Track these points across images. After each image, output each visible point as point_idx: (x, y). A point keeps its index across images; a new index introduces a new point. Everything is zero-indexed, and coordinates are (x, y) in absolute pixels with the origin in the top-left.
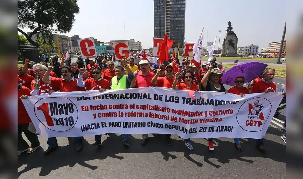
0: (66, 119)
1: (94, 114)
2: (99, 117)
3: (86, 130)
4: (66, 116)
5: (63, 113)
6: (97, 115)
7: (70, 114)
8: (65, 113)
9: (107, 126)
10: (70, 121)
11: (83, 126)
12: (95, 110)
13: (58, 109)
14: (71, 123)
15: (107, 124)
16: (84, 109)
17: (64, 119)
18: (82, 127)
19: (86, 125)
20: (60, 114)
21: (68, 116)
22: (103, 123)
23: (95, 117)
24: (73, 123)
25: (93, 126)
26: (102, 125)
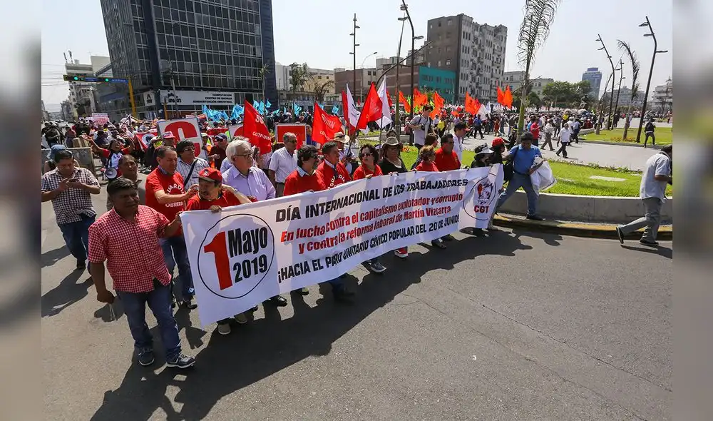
0: (255, 261)
1: (300, 245)
2: (309, 250)
3: (286, 278)
4: (255, 256)
5: (250, 251)
6: (306, 246)
7: (261, 251)
8: (253, 249)
9: (322, 267)
10: (261, 265)
11: (282, 269)
12: (305, 236)
13: (243, 242)
14: (263, 268)
15: (323, 263)
16: (286, 238)
17: (252, 262)
18: (279, 273)
19: (286, 268)
20: (245, 252)
21: (258, 255)
22: (315, 261)
23: (302, 252)
24: (266, 267)
25: (298, 269)
26: (314, 265)
